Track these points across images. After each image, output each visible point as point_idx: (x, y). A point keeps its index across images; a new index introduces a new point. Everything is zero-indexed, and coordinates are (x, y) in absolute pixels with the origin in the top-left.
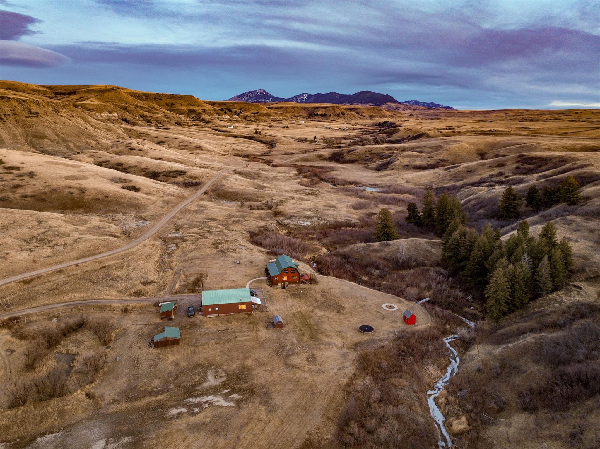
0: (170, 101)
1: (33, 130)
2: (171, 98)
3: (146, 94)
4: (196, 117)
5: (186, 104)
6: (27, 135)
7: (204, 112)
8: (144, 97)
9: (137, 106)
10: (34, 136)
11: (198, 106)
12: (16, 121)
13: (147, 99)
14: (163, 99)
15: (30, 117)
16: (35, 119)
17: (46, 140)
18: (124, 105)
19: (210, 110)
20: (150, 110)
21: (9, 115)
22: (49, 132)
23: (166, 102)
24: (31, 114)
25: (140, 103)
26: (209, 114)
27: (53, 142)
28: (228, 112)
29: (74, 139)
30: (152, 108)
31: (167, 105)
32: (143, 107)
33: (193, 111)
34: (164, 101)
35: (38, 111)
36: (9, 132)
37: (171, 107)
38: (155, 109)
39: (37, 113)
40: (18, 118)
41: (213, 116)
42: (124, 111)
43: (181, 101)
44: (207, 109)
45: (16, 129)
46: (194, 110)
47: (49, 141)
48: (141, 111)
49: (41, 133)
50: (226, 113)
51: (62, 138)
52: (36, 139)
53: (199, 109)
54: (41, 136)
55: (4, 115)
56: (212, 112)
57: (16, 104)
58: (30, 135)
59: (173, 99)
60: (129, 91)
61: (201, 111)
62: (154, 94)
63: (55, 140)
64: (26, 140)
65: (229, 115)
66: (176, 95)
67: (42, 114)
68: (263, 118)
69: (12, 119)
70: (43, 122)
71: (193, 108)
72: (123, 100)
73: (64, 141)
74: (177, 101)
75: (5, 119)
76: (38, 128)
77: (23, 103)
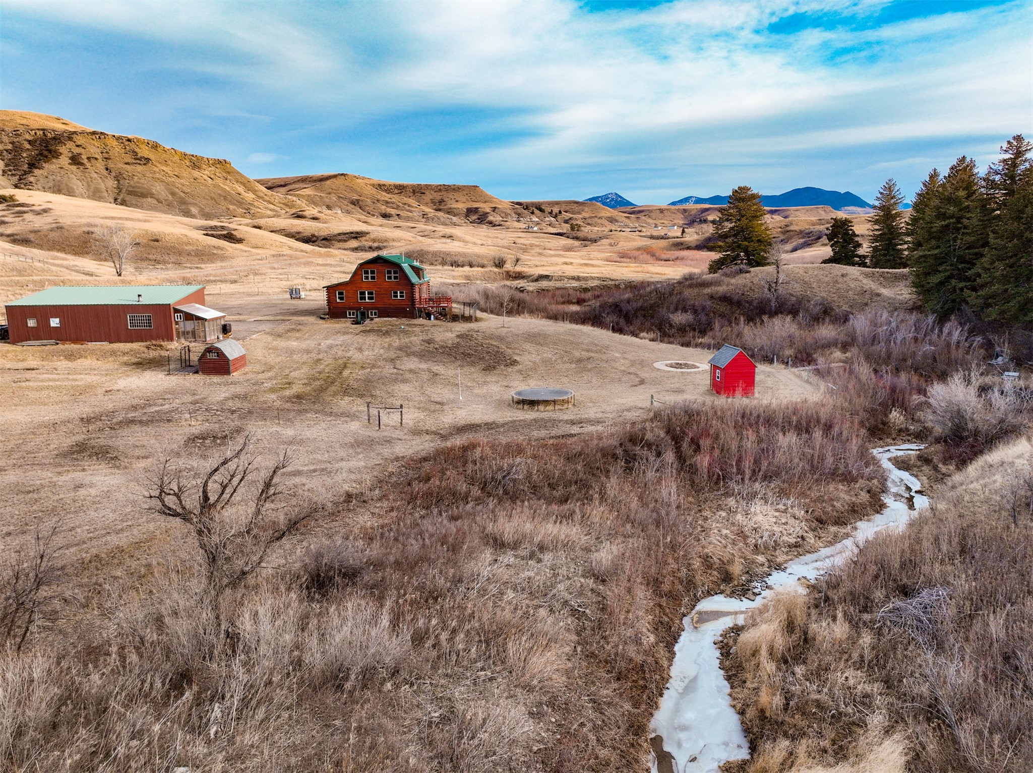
0: (437, 196)
1: (132, 183)
2: (440, 190)
3: (400, 186)
4: (479, 219)
5: (464, 200)
6: (120, 192)
7: (494, 211)
8: (396, 191)
9: (378, 201)
10: (130, 193)
11: (485, 202)
12: (107, 169)
13: (401, 193)
14: (427, 193)
15: (133, 163)
16: (140, 168)
17: (149, 200)
18: (356, 197)
19: (505, 208)
20: (398, 206)
21: (96, 159)
22: (158, 189)
23: (432, 197)
24: (135, 159)
25: (386, 196)
26: (503, 215)
27: (161, 203)
28: (536, 211)
29: (204, 202)
30: (405, 204)
31: (433, 202)
32: (387, 202)
33: (476, 210)
34: (428, 196)
35: (152, 157)
36: (89, 186)
37: (439, 205)
38: (409, 206)
39: (148, 160)
40: (111, 165)
41: (509, 219)
42: (353, 206)
43: (457, 195)
44: (500, 206)
45: (103, 181)
46: (477, 208)
47: (155, 202)
48: (384, 207)
49: (145, 188)
50: (533, 213)
51: (181, 197)
52: (132, 197)
53: (486, 208)
54: (141, 193)
55: (88, 158)
56: (509, 212)
57: (115, 143)
58: (124, 191)
59: (443, 193)
60: (372, 182)
61: (488, 210)
62: (413, 186)
63: (166, 200)
64: (116, 200)
65: (538, 217)
66: (449, 186)
67: (156, 161)
68: (599, 221)
69: (100, 165)
70: (155, 173)
71: (475, 205)
72: (356, 191)
73: (182, 202)
74: (451, 195)
75: (88, 165)
76: (142, 181)
77: (127, 143)
